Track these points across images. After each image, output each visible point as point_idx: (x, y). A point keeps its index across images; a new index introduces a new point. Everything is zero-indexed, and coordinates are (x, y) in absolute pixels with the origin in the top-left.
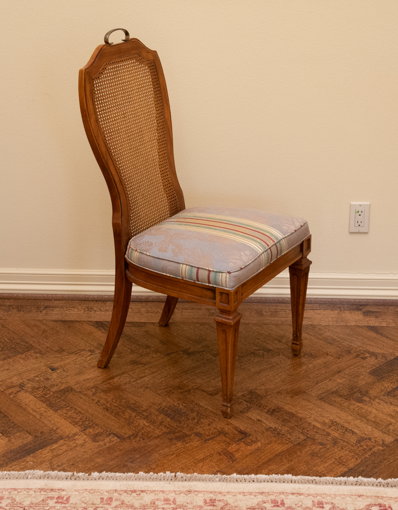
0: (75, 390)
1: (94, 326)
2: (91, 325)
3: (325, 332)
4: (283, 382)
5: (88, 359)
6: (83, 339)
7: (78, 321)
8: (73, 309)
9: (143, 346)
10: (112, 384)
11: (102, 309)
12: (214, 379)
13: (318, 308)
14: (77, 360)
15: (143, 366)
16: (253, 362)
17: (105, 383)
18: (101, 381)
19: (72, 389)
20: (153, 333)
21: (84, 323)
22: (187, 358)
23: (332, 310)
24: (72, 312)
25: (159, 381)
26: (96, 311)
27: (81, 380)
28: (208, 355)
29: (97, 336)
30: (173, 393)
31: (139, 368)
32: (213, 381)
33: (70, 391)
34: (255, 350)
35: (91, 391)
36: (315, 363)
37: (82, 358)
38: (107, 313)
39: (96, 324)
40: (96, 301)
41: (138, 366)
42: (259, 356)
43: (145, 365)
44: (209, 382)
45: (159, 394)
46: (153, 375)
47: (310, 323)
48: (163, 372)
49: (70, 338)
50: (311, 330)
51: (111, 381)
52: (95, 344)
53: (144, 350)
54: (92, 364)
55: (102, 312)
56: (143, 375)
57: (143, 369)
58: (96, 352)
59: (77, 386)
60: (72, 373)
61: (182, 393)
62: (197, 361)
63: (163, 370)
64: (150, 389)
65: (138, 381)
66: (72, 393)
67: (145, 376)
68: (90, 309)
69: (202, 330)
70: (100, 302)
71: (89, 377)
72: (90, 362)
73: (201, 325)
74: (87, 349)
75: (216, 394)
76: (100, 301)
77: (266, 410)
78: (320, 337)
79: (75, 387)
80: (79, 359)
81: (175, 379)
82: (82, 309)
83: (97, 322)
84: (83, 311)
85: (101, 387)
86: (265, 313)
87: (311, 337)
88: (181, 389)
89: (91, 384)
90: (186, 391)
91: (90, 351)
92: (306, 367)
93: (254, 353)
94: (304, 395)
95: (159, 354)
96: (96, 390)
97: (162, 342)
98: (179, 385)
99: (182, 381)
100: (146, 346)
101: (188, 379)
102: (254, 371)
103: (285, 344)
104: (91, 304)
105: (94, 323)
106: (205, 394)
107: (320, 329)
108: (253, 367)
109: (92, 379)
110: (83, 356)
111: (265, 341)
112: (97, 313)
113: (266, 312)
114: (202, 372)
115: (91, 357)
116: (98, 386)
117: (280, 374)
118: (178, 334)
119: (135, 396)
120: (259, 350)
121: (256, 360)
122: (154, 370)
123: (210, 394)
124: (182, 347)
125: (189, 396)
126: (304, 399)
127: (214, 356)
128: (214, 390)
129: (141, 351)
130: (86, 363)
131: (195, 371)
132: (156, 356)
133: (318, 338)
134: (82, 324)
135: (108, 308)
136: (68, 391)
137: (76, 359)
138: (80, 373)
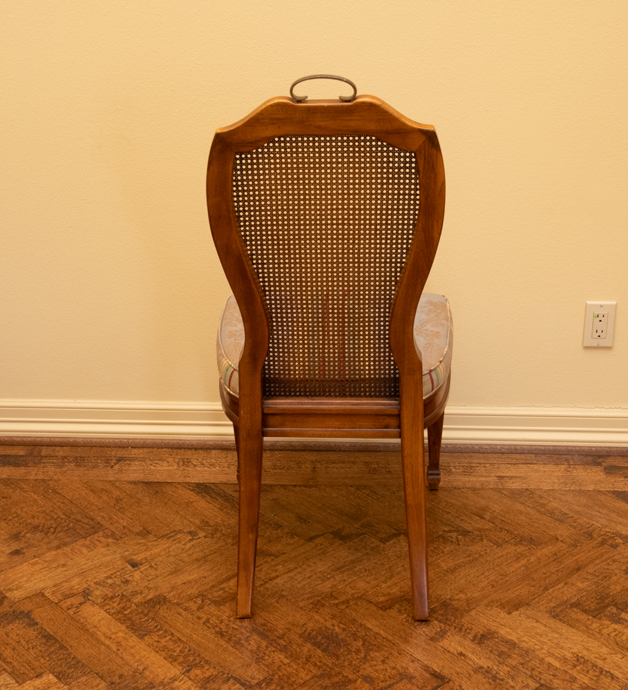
0: (170, 602)
1: (194, 491)
2: (189, 489)
3: (550, 501)
4: (493, 586)
5: (188, 546)
6: (179, 513)
7: (169, 483)
8: (160, 462)
9: (271, 524)
10: (226, 589)
11: (204, 462)
12: (385, 582)
14: (171, 549)
15: (273, 560)
16: (443, 552)
17: (215, 589)
18: (210, 585)
19: (165, 598)
20: (285, 503)
21: (178, 486)
22: (341, 544)
23: (556, 464)
24: (159, 468)
25: (299, 586)
26: (195, 466)
27: (179, 582)
28: (373, 540)
29: (199, 508)
30: (322, 606)
31: (266, 562)
32: (384, 585)
33: (162, 603)
34: (444, 531)
35: (195, 602)
36: (539, 554)
37: (178, 545)
38: (213, 469)
39: (198, 488)
40: (196, 449)
41: (265, 560)
42: (452, 542)
43: (277, 557)
44: (377, 586)
45: (301, 608)
46: (290, 574)
47: (525, 486)
48: (305, 570)
49: (158, 512)
51: (224, 585)
52: (198, 522)
53: (274, 532)
54: (195, 556)
55: (206, 468)
56: (274, 575)
57: (273, 563)
58: (200, 535)
59: (172, 594)
60: (163, 571)
61: (337, 605)
62: (356, 550)
63: (305, 566)
64: (287, 599)
65: (267, 585)
66: (165, 607)
67: (277, 576)
68: (186, 462)
69: (359, 498)
70: (201, 452)
71: (191, 578)
72: (191, 552)
73: (358, 489)
74: (186, 531)
75: (390, 608)
76: (201, 449)
77: (470, 636)
78: (543, 510)
79: (170, 596)
80: (174, 547)
81: (324, 581)
82: (175, 462)
83: (198, 485)
84: (176, 466)
85: (210, 596)
86: (453, 470)
88: (336, 598)
89: (194, 591)
90: (343, 603)
91: (190, 533)
92: (525, 560)
93: (444, 537)
94: (527, 609)
95: (296, 539)
96: (203, 601)
97: (299, 517)
98: (332, 592)
99: (335, 586)
100: (275, 524)
101: (345, 581)
102: (445, 568)
103: (489, 521)
104: (189, 454)
105: (194, 485)
106: (373, 608)
108: (443, 560)
109: (196, 581)
110: (179, 542)
111: (458, 517)
112: (198, 469)
113: (455, 467)
114: (366, 570)
115: (192, 543)
116: (206, 593)
117: (487, 573)
118: (323, 505)
119: (264, 610)
120: (450, 531)
121: (448, 549)
122: (291, 566)
123: (381, 609)
124: (331, 526)
125: (348, 611)
126: (528, 617)
127: (382, 542)
128: (387, 601)
129: (268, 533)
130: (185, 555)
131: (355, 567)
132: (292, 542)
133: (539, 512)
134: (175, 487)
135: (213, 461)
136: (160, 603)
137: (168, 547)
138: (176, 572)
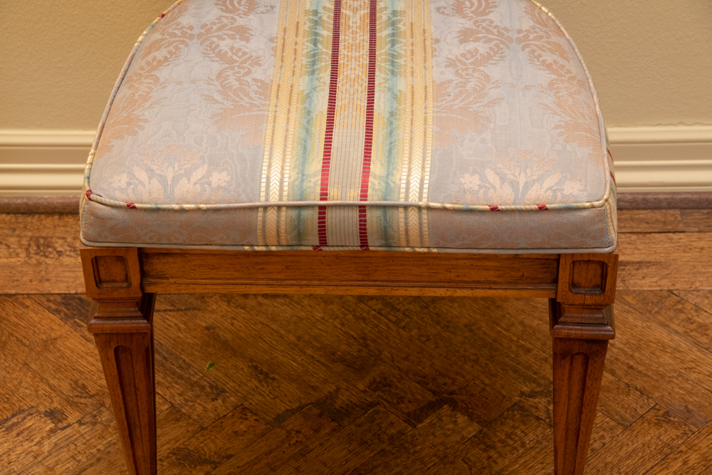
1: (57, 312)
2: (48, 309)
5: (46, 447)
6: (29, 368)
7: (10, 296)
9: (203, 388)
13: (681, 227)
14: (13, 457)
16: (523, 445)
20: (229, 336)
21: (28, 302)
22: (334, 430)
26: (60, 254)
28: (392, 417)
29: (68, 354)
34: (522, 394)
37: (26, 445)
39: (66, 305)
42: (538, 418)
47: (666, 284)
50: (671, 313)
52: (65, 387)
53: (209, 406)
58: (70, 420)
62: (362, 443)
68: (43, 246)
69: (364, 319)
72: (51, 462)
74: (42, 409)
78: (704, 340)
80: (19, 450)
82: (21, 246)
84: (23, 256)
87: (677, 338)
91: (52, 414)
92: (680, 462)
93: (522, 409)
95: (252, 418)
97: (256, 368)
100: (211, 387)
104: (48, 227)
105: (59, 299)
107: (697, 308)
108: (524, 465)
110: (29, 439)
115: (54, 439)
118: (299, 338)
120: (532, 395)
121: (531, 436)
124: (314, 388)
129: (199, 409)
130: (40, 469)
133: (697, 344)
134: (22, 304)
